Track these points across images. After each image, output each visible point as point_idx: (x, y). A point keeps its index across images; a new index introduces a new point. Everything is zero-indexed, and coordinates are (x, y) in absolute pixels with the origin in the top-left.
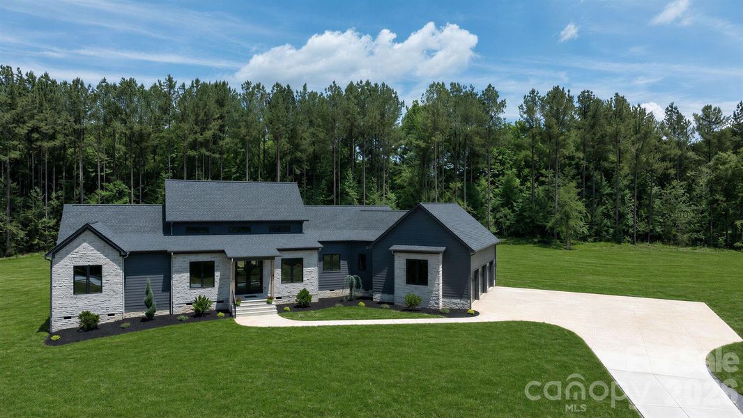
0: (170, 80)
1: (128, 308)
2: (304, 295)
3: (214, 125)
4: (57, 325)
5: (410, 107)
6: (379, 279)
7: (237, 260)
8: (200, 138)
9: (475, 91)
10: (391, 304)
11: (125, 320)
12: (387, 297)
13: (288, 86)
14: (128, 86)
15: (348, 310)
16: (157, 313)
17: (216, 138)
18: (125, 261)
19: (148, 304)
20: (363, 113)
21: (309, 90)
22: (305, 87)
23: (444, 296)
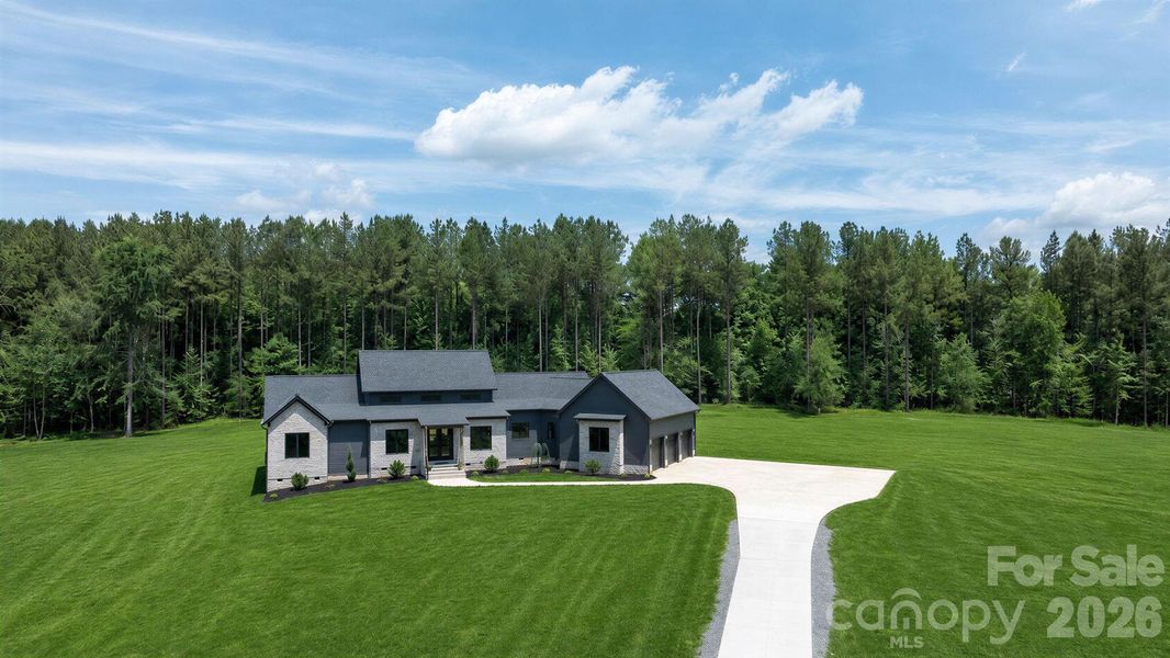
0: (345, 217)
1: (330, 472)
2: (492, 462)
3: (398, 271)
4: (272, 486)
5: (636, 244)
6: (565, 447)
7: (430, 428)
8: (381, 288)
9: (712, 224)
10: (576, 471)
11: (329, 482)
12: (573, 464)
13: (485, 224)
14: (296, 223)
15: (535, 475)
16: (358, 477)
17: (400, 286)
18: (329, 429)
19: (350, 468)
20: (573, 256)
21: (511, 223)
22: (505, 221)
23: (625, 463)
